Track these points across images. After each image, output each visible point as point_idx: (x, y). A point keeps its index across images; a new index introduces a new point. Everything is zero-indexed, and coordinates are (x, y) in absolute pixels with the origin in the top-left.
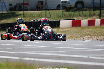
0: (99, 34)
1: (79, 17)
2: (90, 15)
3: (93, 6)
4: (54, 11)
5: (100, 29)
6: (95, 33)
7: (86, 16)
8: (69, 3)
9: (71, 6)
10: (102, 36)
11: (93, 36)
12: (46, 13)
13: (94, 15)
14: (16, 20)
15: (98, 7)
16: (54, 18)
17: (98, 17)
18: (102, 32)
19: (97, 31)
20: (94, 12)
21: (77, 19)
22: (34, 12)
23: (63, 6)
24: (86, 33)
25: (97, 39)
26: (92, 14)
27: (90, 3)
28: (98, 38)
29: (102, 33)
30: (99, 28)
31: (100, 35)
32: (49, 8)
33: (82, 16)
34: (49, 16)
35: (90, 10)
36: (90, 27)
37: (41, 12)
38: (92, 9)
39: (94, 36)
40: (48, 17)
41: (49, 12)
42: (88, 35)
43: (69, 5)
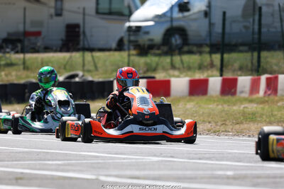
1: (171, 72)
2: (201, 67)
4: (107, 53)
7: (189, 68)
8: (147, 33)
9: (152, 40)
12: (84, 60)
13: (212, 65)
14: (3, 76)
16: (106, 72)
21: (164, 77)
22: (53, 57)
23: (130, 41)
26: (205, 64)
32: (92, 46)
33: (179, 69)
34: (92, 68)
35: (201, 53)
36: (193, 98)
37: (71, 57)
40: (89, 71)
41: (93, 57)
43: (147, 37)
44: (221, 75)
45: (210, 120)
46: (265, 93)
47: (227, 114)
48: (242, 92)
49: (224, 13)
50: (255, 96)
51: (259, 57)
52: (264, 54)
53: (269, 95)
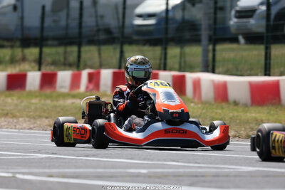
0: (37, 113)
2: (13, 61)
3: (20, 36)
5: (40, 100)
6: (27, 110)
10: (47, 118)
11: (21, 119)
15: (36, 39)
17: (33, 64)
18: (45, 108)
19: (33, 104)
20: (23, 52)
24: (3, 110)
25: (32, 126)
26: (17, 58)
27: (12, 28)
28: (35, 125)
29: (44, 111)
30: (36, 97)
31: (40, 117)
35: (12, 47)
36: (12, 92)
38: (18, 43)
39: (22, 117)
42: (6, 115)
44: (39, 70)
45: (46, 115)
46: (87, 88)
47: (62, 109)
48: (62, 87)
49: (43, 7)
50: (76, 92)
51: (79, 52)
52: (85, 49)
53: (91, 90)
